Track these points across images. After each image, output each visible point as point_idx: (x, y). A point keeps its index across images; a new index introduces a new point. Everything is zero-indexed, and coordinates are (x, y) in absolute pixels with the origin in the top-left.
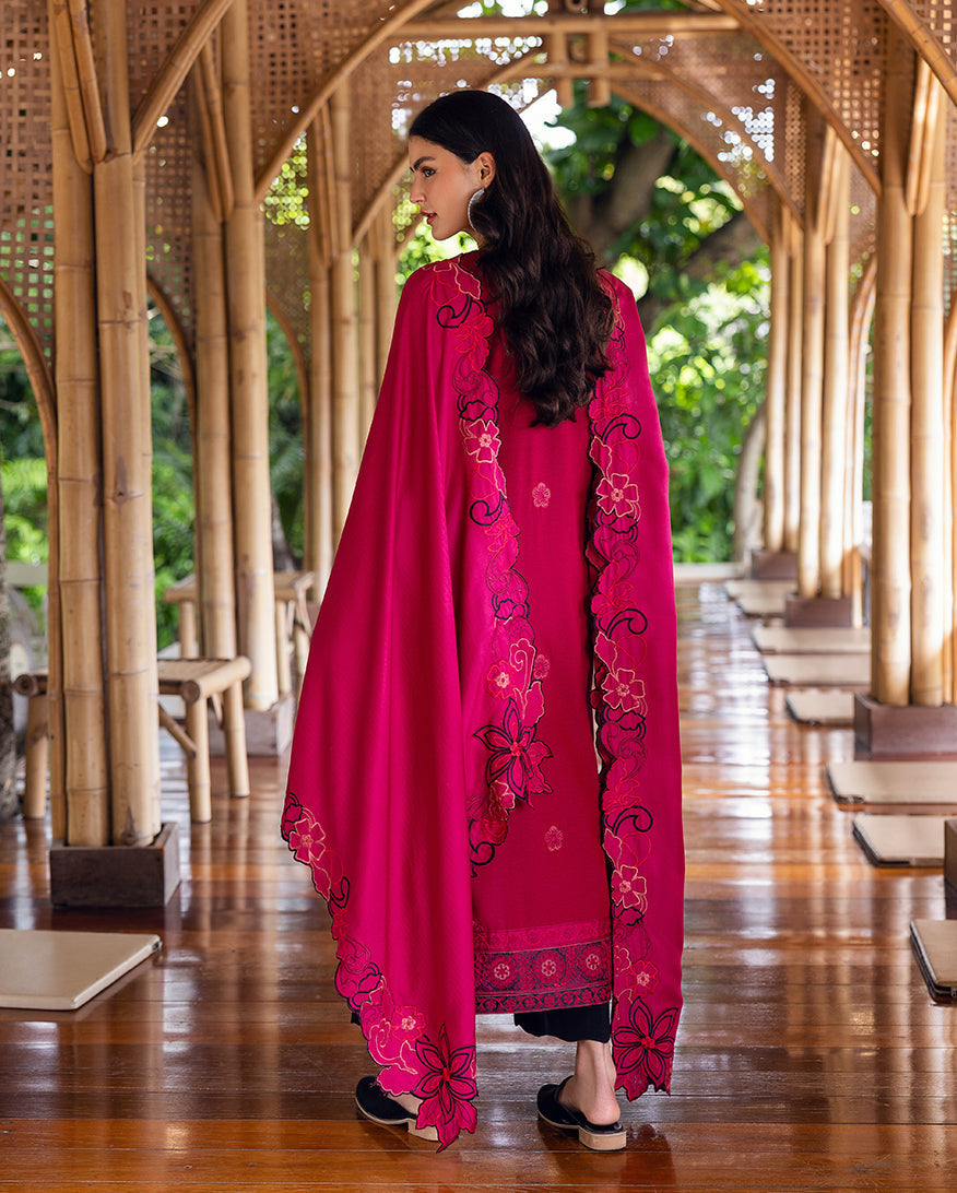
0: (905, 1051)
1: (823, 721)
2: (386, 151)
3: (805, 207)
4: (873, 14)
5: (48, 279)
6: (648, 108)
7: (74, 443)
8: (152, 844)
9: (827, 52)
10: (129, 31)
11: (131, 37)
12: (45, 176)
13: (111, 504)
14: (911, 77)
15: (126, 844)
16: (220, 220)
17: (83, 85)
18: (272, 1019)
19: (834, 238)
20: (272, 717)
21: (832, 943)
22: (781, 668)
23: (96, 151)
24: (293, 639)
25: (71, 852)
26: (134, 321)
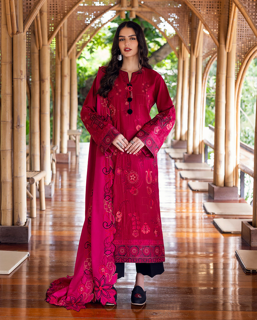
1: (199, 190)
2: (77, 30)
3: (191, 48)
6: (146, 19)
7: (6, 111)
8: (25, 225)
13: (15, 128)
15: (18, 225)
16: (38, 49)
17: (12, 13)
19: (198, 56)
20: (50, 187)
22: (185, 174)
23: (14, 32)
25: (2, 227)
26: (23, 78)
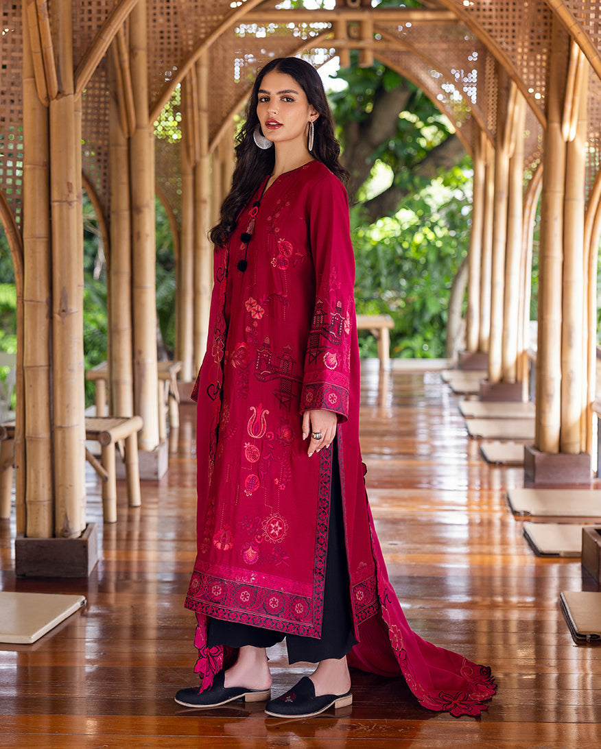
0: (553, 675)
1: (504, 462)
2: (231, 93)
3: (496, 134)
4: (543, 13)
5: (18, 173)
6: (397, 68)
7: (34, 278)
8: (80, 537)
9: (514, 37)
10: (73, 16)
11: (74, 20)
12: (18, 108)
13: (57, 317)
14: (567, 53)
15: (64, 536)
16: (127, 136)
17: (44, 50)
18: (151, 651)
19: (514, 154)
20: (155, 455)
21: (507, 606)
22: (477, 427)
23: (51, 92)
24: (168, 404)
25: (29, 541)
26: (74, 201)
